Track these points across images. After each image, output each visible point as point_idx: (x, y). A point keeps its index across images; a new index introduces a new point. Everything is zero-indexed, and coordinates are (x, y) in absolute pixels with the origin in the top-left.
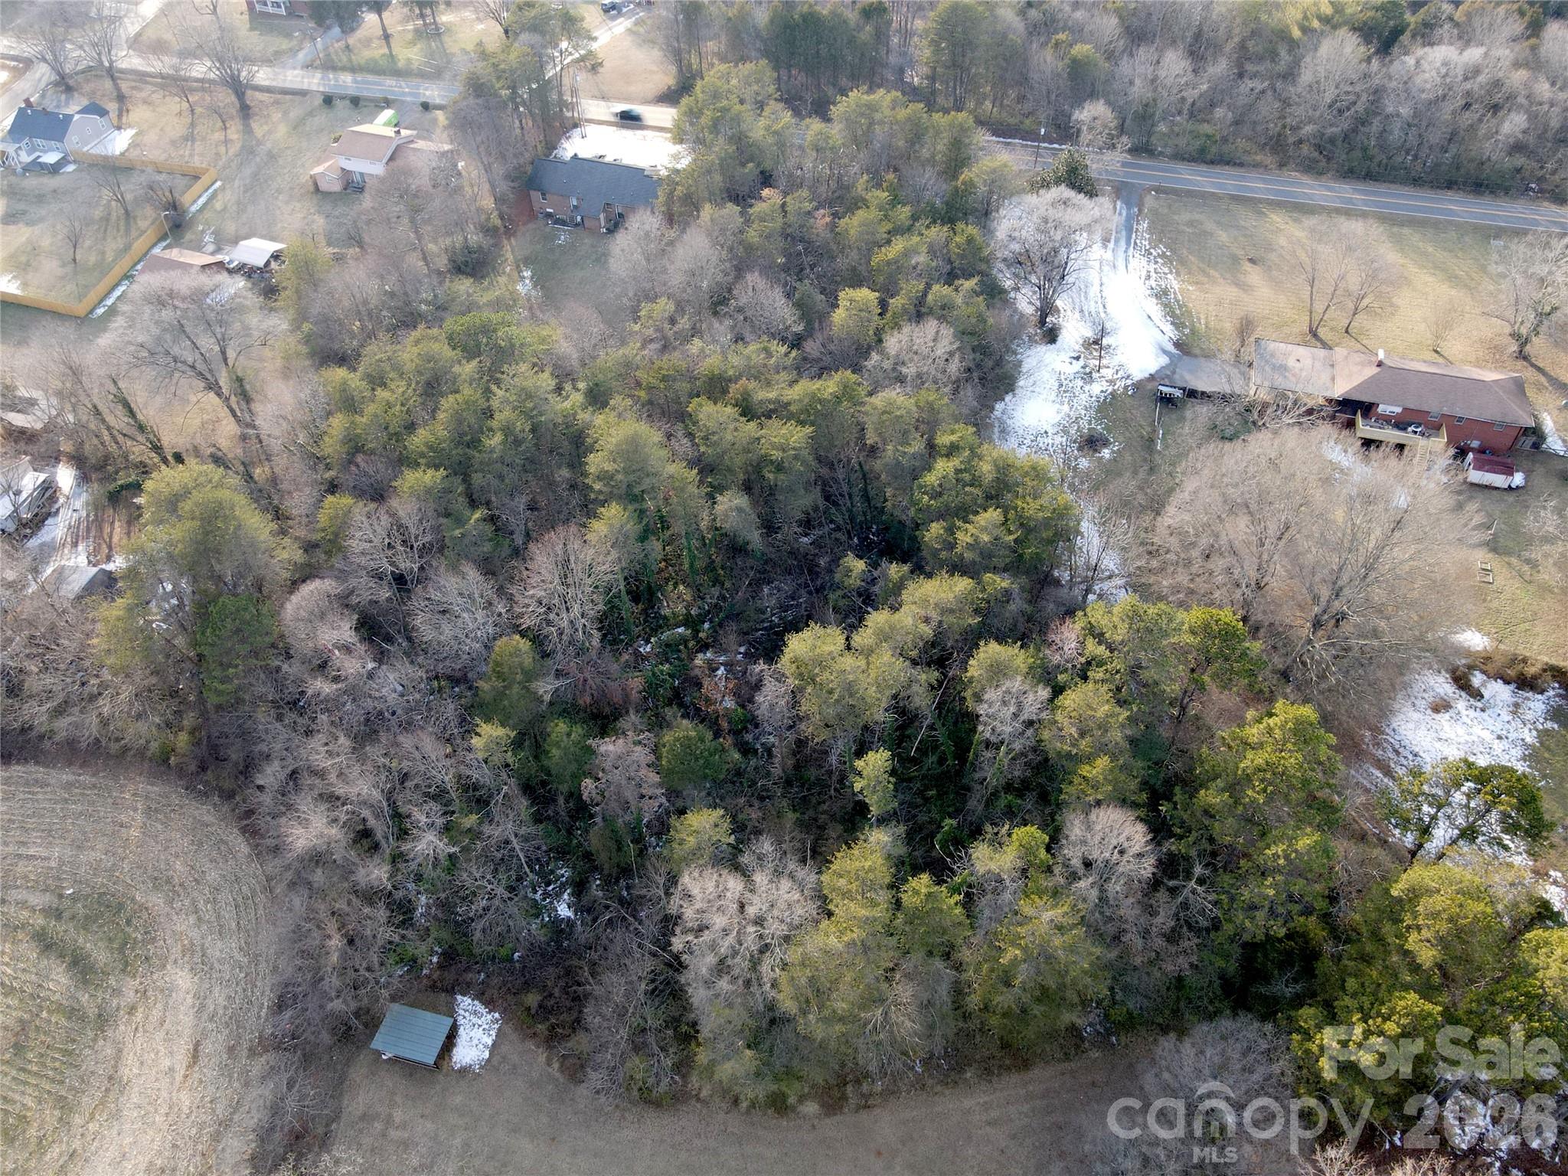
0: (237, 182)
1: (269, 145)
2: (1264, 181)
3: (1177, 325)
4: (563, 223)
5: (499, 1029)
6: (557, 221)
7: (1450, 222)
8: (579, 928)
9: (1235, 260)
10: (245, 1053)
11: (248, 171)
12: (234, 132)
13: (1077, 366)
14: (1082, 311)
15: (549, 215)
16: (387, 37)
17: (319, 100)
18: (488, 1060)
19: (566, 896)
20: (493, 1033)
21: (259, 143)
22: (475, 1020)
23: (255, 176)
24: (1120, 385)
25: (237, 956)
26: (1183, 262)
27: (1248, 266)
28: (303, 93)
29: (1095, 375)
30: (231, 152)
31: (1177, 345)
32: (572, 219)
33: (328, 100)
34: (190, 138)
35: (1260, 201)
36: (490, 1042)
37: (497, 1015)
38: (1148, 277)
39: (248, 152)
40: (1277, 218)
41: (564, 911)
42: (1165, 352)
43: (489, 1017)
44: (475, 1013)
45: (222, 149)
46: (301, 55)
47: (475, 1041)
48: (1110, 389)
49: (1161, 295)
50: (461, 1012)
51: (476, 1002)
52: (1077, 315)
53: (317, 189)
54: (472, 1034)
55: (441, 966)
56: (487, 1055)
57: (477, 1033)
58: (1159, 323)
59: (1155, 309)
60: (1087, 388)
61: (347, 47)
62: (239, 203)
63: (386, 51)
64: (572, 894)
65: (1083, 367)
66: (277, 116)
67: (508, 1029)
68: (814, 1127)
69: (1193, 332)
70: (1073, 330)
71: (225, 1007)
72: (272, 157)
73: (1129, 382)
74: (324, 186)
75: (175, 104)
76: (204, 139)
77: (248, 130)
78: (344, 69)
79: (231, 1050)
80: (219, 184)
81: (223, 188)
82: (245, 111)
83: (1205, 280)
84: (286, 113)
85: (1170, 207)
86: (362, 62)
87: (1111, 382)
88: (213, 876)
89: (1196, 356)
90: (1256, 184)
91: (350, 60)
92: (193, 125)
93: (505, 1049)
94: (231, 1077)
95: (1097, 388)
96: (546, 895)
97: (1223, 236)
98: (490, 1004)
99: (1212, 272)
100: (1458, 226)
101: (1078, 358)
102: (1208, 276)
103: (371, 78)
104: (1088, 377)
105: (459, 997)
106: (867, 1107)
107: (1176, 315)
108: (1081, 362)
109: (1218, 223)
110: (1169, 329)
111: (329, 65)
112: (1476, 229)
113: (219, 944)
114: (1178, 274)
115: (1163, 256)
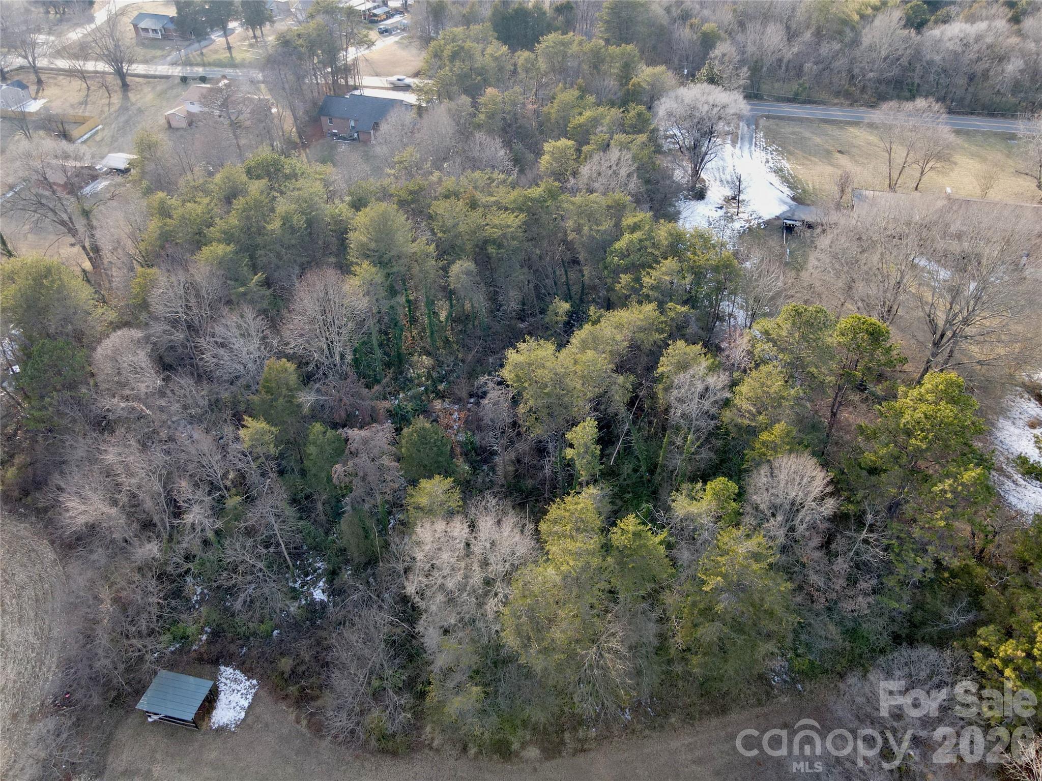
0: (113, 126)
1: (139, 105)
3: (792, 187)
4: (345, 139)
5: (256, 694)
6: (340, 138)
8: (331, 609)
9: (828, 153)
10: (27, 719)
11: (122, 119)
12: (116, 99)
15: (335, 135)
17: (178, 80)
18: (244, 720)
19: (321, 584)
20: (250, 697)
21: (133, 104)
22: (234, 686)
23: (127, 122)
26: (790, 153)
27: (839, 155)
28: (167, 77)
30: (112, 110)
31: (793, 199)
32: (351, 136)
33: (184, 80)
34: (85, 103)
35: (841, 122)
36: (246, 704)
37: (254, 682)
39: (124, 109)
40: (853, 130)
41: (318, 595)
43: (248, 683)
44: (236, 680)
45: (106, 109)
46: (169, 58)
47: (234, 704)
50: (223, 680)
51: (237, 672)
53: (170, 126)
54: (231, 698)
55: (209, 642)
56: (243, 715)
57: (236, 697)
61: (202, 53)
62: (113, 137)
63: (228, 55)
64: (326, 582)
66: (147, 89)
67: (263, 693)
69: (804, 191)
71: (15, 681)
72: (140, 111)
74: (174, 124)
75: (77, 84)
76: (94, 103)
77: (126, 98)
79: (14, 717)
80: (100, 127)
81: (103, 129)
82: (125, 86)
83: (809, 163)
84: (153, 88)
85: (777, 125)
86: (211, 61)
89: (808, 205)
91: (203, 60)
92: (87, 96)
93: (258, 710)
96: (304, 584)
97: (818, 140)
98: (249, 672)
99: (813, 158)
100: (983, 133)
102: (810, 160)
105: (222, 668)
107: (789, 181)
109: (813, 133)
112: (996, 134)
113: (17, 630)
114: (788, 159)
115: (777, 150)
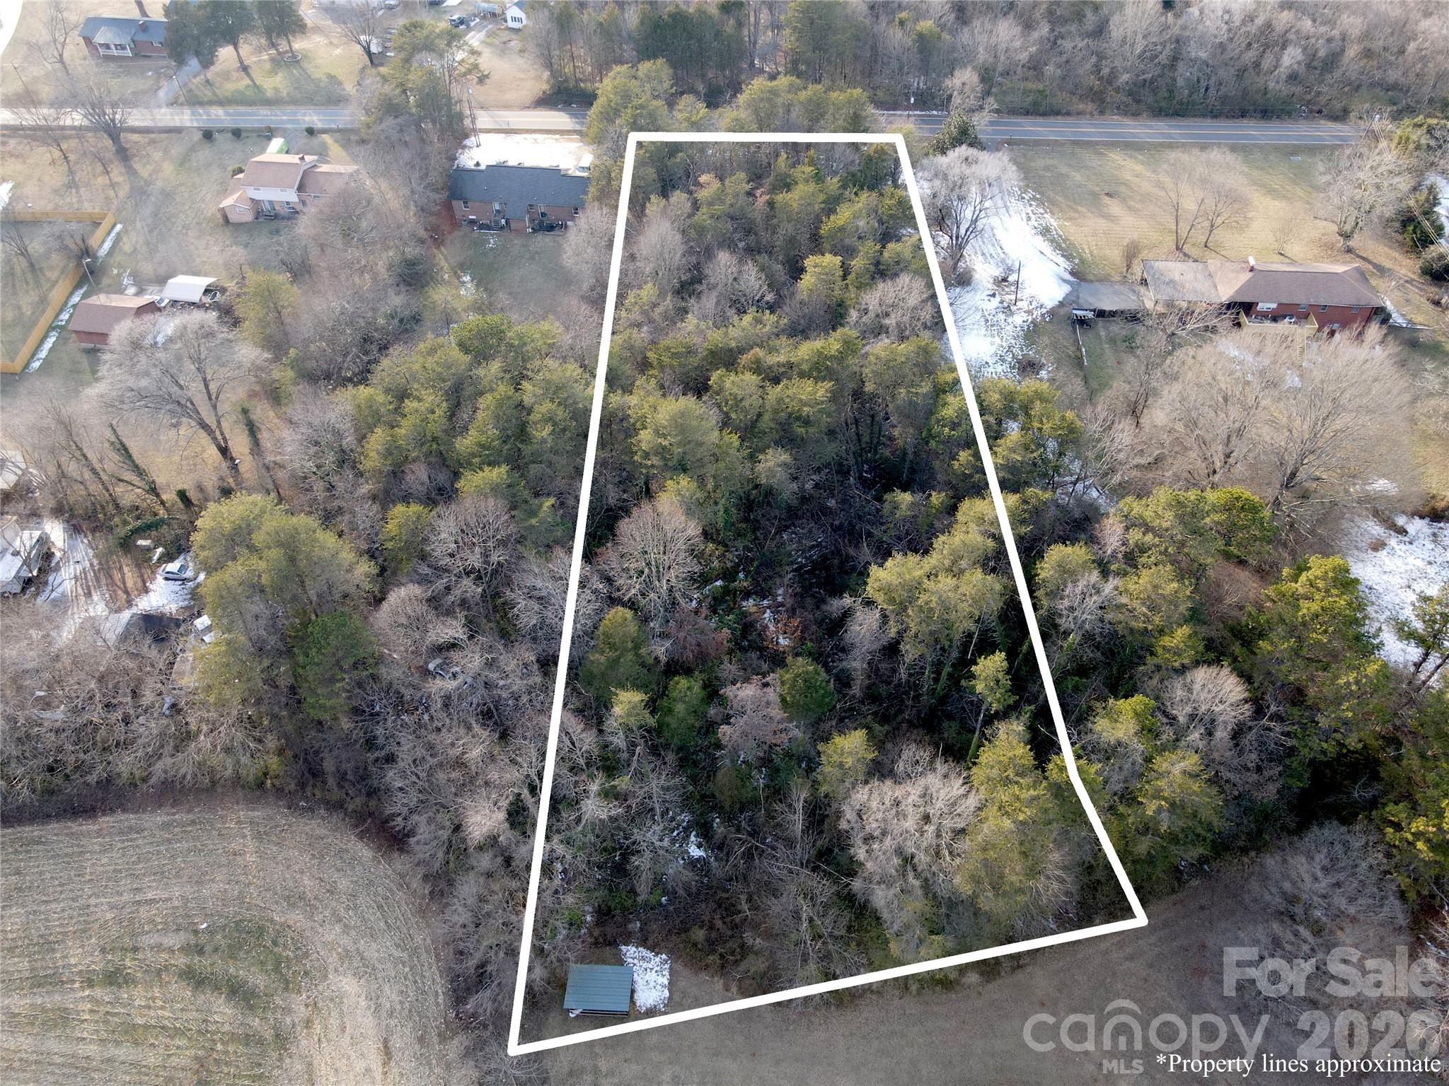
0: (139, 225)
1: (159, 184)
2: (1095, 126)
3: (1068, 257)
4: (489, 228)
5: (671, 969)
6: (482, 227)
7: (1254, 145)
8: (714, 864)
9: (1095, 195)
10: (436, 1040)
11: (147, 211)
12: (117, 172)
13: (995, 302)
14: (983, 254)
15: (472, 222)
16: (245, 69)
17: (198, 136)
18: (670, 998)
19: (693, 838)
20: (666, 973)
21: (148, 183)
22: (645, 965)
23: (155, 214)
24: (1037, 313)
25: (397, 953)
26: (1053, 203)
27: (1107, 200)
28: (177, 130)
29: (1013, 308)
30: (122, 194)
31: (1072, 273)
32: (497, 223)
33: (208, 135)
34: (72, 185)
35: (1097, 143)
36: (666, 982)
37: (664, 956)
38: (1029, 219)
39: (140, 192)
40: (1116, 157)
41: (695, 852)
42: (1065, 281)
43: (658, 959)
44: (643, 958)
45: (112, 193)
46: (161, 93)
47: (652, 984)
48: (1030, 319)
49: (1045, 232)
50: (630, 960)
51: (641, 949)
52: (981, 258)
53: (226, 220)
54: (647, 977)
55: (598, 923)
56: (667, 993)
57: (651, 976)
58: (1052, 257)
59: (1046, 247)
60: (1010, 320)
61: (207, 81)
62: (147, 243)
63: (247, 81)
64: (697, 836)
65: (1002, 302)
66: (157, 155)
67: (679, 967)
68: (979, 993)
69: (1082, 261)
70: (984, 271)
71: (401, 1002)
72: (167, 195)
73: (1044, 311)
74: (233, 218)
75: (43, 155)
76: (87, 185)
77: (131, 172)
78: (211, 103)
79: (421, 1040)
80: (119, 227)
81: (125, 231)
82: (123, 154)
83: (1077, 215)
84: (166, 151)
85: (1024, 156)
86: (229, 94)
87: (1029, 312)
88: (344, 884)
89: (1092, 281)
90: (1089, 129)
91: (215, 94)
92: (71, 172)
93: (682, 983)
94: (429, 1064)
95: (1019, 319)
96: (673, 841)
97: (1078, 177)
98: (655, 948)
99: (1080, 208)
100: (1261, 148)
101: (994, 295)
102: (1077, 211)
103: (242, 109)
104: (1008, 310)
105: (623, 948)
106: (1020, 967)
107: (1063, 247)
108: (998, 299)
109: (1069, 165)
110: (1061, 260)
111: (194, 101)
112: (1276, 148)
113: (374, 945)
114: (1052, 212)
115: (1034, 198)
